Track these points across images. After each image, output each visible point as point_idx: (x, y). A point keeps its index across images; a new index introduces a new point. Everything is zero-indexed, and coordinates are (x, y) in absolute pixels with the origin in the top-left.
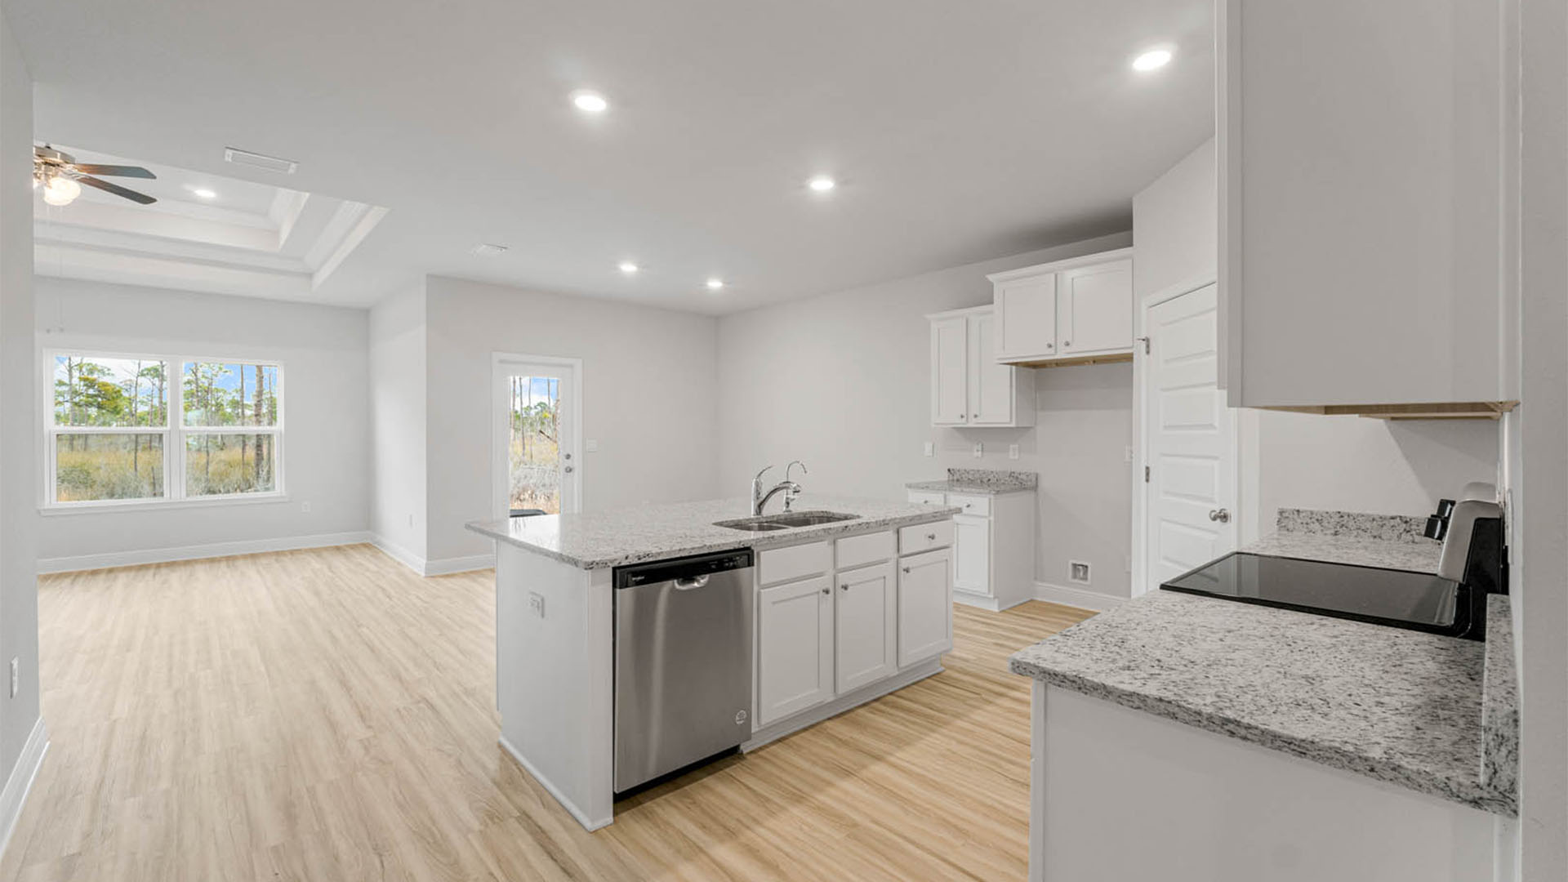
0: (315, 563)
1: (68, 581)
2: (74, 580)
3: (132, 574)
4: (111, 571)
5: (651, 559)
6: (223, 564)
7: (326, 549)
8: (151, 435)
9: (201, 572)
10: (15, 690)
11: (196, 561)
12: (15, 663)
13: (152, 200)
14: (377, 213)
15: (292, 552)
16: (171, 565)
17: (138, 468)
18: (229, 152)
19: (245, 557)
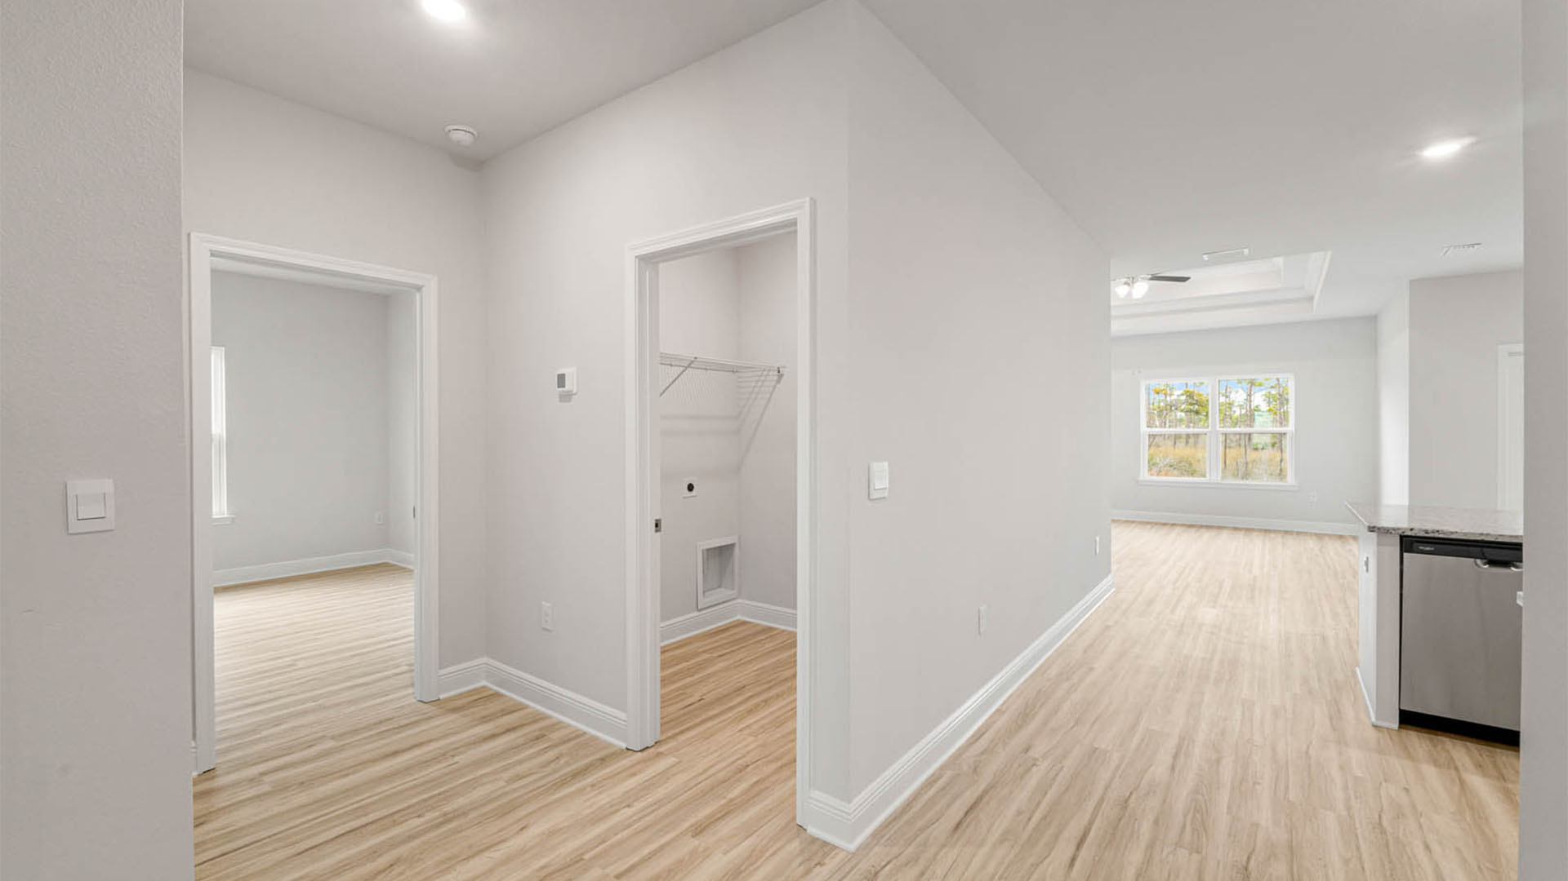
0: (1311, 543)
1: (1149, 526)
2: (1152, 527)
3: (1183, 528)
4: (1173, 525)
5: (1441, 536)
6: (1243, 533)
7: (1330, 536)
8: (1240, 434)
9: (1225, 535)
10: (1098, 551)
11: (1225, 527)
12: (1098, 539)
13: (1188, 278)
14: (1329, 253)
15: (1298, 533)
16: (1208, 527)
17: (1227, 463)
18: (1205, 256)
19: (1260, 530)
